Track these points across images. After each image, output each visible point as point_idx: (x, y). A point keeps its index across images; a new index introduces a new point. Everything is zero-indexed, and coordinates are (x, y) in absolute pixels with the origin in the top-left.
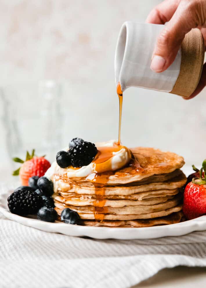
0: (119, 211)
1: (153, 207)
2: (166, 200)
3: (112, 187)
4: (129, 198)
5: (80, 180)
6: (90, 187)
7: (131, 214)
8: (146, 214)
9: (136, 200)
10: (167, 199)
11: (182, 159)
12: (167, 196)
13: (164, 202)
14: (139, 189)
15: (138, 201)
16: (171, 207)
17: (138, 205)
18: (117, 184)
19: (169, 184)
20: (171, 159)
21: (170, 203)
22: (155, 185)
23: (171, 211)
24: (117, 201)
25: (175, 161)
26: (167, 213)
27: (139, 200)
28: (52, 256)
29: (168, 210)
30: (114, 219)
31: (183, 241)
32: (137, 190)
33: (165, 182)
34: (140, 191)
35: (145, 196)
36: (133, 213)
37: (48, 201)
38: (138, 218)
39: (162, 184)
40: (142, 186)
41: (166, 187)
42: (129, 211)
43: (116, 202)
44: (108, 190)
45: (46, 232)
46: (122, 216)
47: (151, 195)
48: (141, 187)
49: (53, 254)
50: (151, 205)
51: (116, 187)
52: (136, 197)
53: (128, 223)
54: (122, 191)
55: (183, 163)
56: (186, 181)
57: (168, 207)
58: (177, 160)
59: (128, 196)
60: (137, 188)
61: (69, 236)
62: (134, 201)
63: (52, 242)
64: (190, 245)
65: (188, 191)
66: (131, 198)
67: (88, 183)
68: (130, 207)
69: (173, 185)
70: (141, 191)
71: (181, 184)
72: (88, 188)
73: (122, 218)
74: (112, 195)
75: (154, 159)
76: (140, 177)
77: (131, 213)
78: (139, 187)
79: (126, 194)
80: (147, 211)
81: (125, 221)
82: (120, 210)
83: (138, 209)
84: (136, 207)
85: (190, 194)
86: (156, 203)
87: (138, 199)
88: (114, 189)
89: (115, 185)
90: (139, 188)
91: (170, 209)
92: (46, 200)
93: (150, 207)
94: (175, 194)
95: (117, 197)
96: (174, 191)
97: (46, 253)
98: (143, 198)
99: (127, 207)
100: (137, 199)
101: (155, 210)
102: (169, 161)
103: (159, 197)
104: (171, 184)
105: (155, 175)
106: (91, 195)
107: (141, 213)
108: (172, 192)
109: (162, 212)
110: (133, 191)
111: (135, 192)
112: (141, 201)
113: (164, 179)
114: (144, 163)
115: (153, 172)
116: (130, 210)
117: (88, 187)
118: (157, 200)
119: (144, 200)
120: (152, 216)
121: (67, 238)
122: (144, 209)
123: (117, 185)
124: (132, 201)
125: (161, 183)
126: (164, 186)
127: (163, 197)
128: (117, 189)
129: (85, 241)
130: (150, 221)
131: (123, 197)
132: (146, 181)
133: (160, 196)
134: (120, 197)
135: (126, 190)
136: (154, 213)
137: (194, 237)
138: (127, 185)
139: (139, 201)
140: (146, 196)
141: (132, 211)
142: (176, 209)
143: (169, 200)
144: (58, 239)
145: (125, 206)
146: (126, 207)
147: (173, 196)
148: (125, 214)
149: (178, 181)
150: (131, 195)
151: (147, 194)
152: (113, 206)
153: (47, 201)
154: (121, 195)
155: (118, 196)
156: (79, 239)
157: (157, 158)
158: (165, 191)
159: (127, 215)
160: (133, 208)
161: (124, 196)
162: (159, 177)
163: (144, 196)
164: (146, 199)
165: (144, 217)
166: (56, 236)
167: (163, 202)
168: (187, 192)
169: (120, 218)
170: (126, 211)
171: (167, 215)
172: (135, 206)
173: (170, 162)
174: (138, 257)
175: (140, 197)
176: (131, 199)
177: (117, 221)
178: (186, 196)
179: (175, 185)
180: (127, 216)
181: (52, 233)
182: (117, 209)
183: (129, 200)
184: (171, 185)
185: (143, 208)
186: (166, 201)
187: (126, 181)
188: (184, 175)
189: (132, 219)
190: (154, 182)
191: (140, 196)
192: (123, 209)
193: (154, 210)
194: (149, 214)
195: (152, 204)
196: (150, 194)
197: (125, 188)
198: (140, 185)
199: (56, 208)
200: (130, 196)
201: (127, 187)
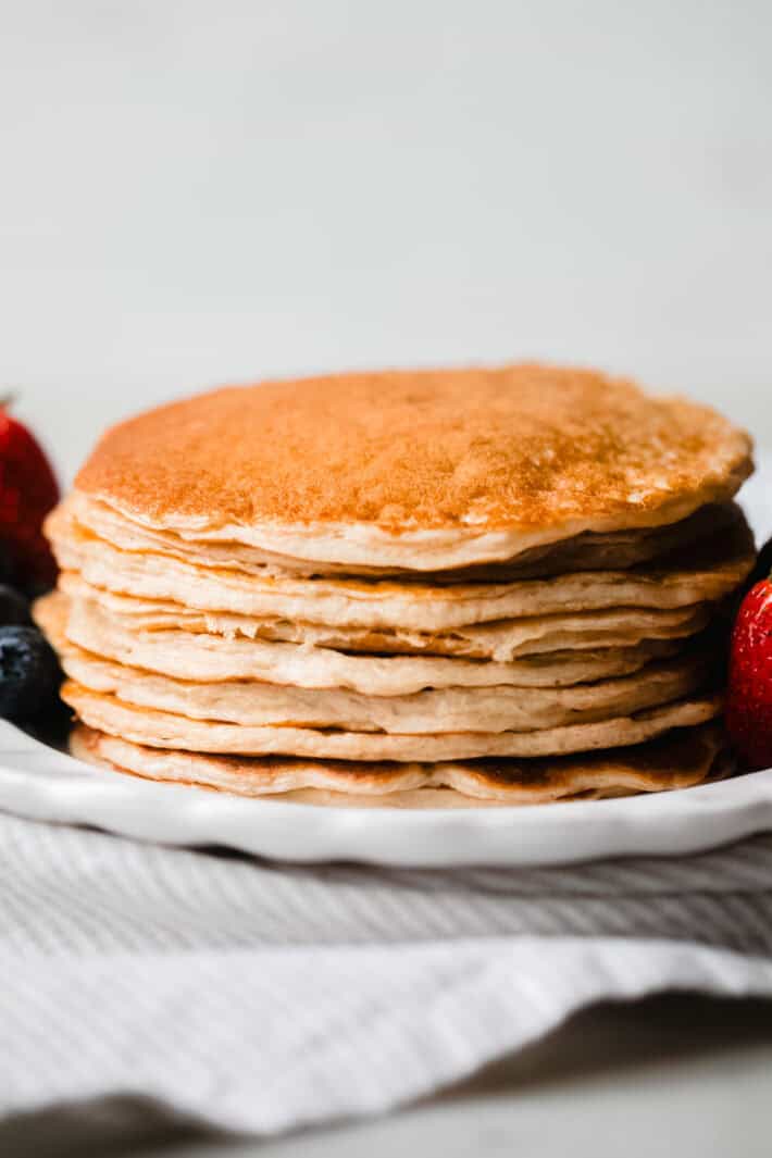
0: (396, 713)
1: (572, 699)
2: (633, 662)
3: (367, 587)
4: (449, 644)
5: (205, 530)
6: (251, 575)
7: (458, 728)
8: (532, 731)
9: (483, 660)
10: (647, 657)
11: (743, 450)
12: (647, 643)
13: (628, 671)
14: (503, 601)
15: (490, 667)
16: (663, 700)
17: (494, 687)
18: (390, 568)
19: (658, 580)
20: (683, 446)
21: (657, 678)
22: (585, 585)
23: (660, 724)
24: (386, 662)
25: (704, 455)
26: (637, 732)
27: (496, 657)
28: (52, 940)
29: (645, 716)
30: (370, 757)
31: (700, 879)
32: (491, 609)
33: (635, 570)
34: (503, 615)
35: (527, 642)
36: (467, 725)
37: (33, 658)
38: (492, 749)
39: (619, 582)
40: (515, 586)
41: (637, 597)
42: (444, 716)
43: (383, 667)
44: (344, 600)
45: (27, 818)
46: (408, 740)
47: (563, 634)
48: (512, 592)
49: (59, 932)
50: (558, 687)
51: (383, 584)
52: (480, 642)
53: (439, 777)
54: (415, 608)
55: (745, 468)
56: (747, 566)
57: (648, 698)
58: (713, 450)
59: (441, 636)
60: (490, 595)
61: (142, 842)
62: (472, 667)
63: (57, 871)
64: (736, 903)
65: (752, 626)
66: (460, 649)
67: (244, 554)
68: (453, 694)
69: (680, 585)
70: (511, 615)
71: (723, 583)
72: (244, 582)
73: (410, 752)
74: (363, 628)
75: (593, 447)
76: (509, 543)
77: (455, 723)
78: (500, 590)
79: (432, 625)
80: (539, 714)
81: (427, 767)
82: (404, 707)
83: (491, 704)
84: (482, 692)
85: (758, 639)
86: (583, 677)
87: (491, 653)
88: (377, 595)
89: (379, 573)
90: (500, 597)
91: (659, 713)
92: (25, 652)
93: (551, 697)
94: (685, 634)
95: (389, 639)
96: (685, 617)
97: (23, 923)
98: (520, 653)
99: (434, 696)
100: (486, 653)
101: (576, 716)
102: (671, 455)
103: (605, 649)
104: (666, 582)
105: (587, 533)
106: (255, 617)
107: (506, 728)
108: (670, 621)
109: (614, 722)
110: (469, 613)
111: (479, 615)
112: (507, 663)
113: (634, 554)
114: (538, 463)
115: (579, 521)
116: (453, 710)
117: (244, 578)
118: (589, 661)
119: (527, 660)
120: (562, 745)
121: (132, 856)
122: (521, 708)
123: (390, 572)
124: (460, 663)
125: (618, 576)
126: (628, 592)
127: (626, 650)
128: (390, 597)
129: (218, 868)
130: (549, 772)
131: (416, 642)
132: (538, 563)
133: (607, 643)
134: (401, 637)
135: (433, 604)
136: (574, 730)
137: (758, 862)
138: (440, 579)
139: (497, 663)
140: (536, 641)
141: (458, 714)
142: (689, 714)
143: (653, 665)
144: (87, 855)
145: (429, 689)
146: (428, 694)
147: (675, 642)
148: (423, 730)
149: (704, 569)
150: (462, 635)
151: (539, 631)
152: (369, 690)
153: (26, 658)
154: (406, 631)
155: (391, 631)
156: (190, 860)
157: (607, 441)
158: (633, 619)
159: (435, 735)
160: (464, 698)
161: (424, 634)
162: (607, 544)
163: (523, 640)
164: (536, 655)
165: (523, 746)
166: (75, 840)
167: (619, 674)
168: (748, 631)
169: (399, 753)
170: (432, 713)
171: (639, 738)
172: (475, 691)
173: (674, 462)
174: (472, 949)
175: (504, 647)
176: (458, 653)
177: (386, 767)
178: (741, 650)
179: (687, 589)
180: (432, 741)
181: (55, 824)
182: (387, 701)
183: (449, 656)
184: (671, 587)
185: (517, 699)
186: (635, 667)
187: (434, 554)
188: (748, 534)
189: (462, 756)
190: (579, 570)
191: (502, 642)
192: (416, 706)
193: (575, 711)
194: (546, 733)
195: (563, 682)
196: (558, 632)
197: (428, 594)
198: (505, 582)
199: (73, 686)
200: (454, 637)
201: (442, 591)
